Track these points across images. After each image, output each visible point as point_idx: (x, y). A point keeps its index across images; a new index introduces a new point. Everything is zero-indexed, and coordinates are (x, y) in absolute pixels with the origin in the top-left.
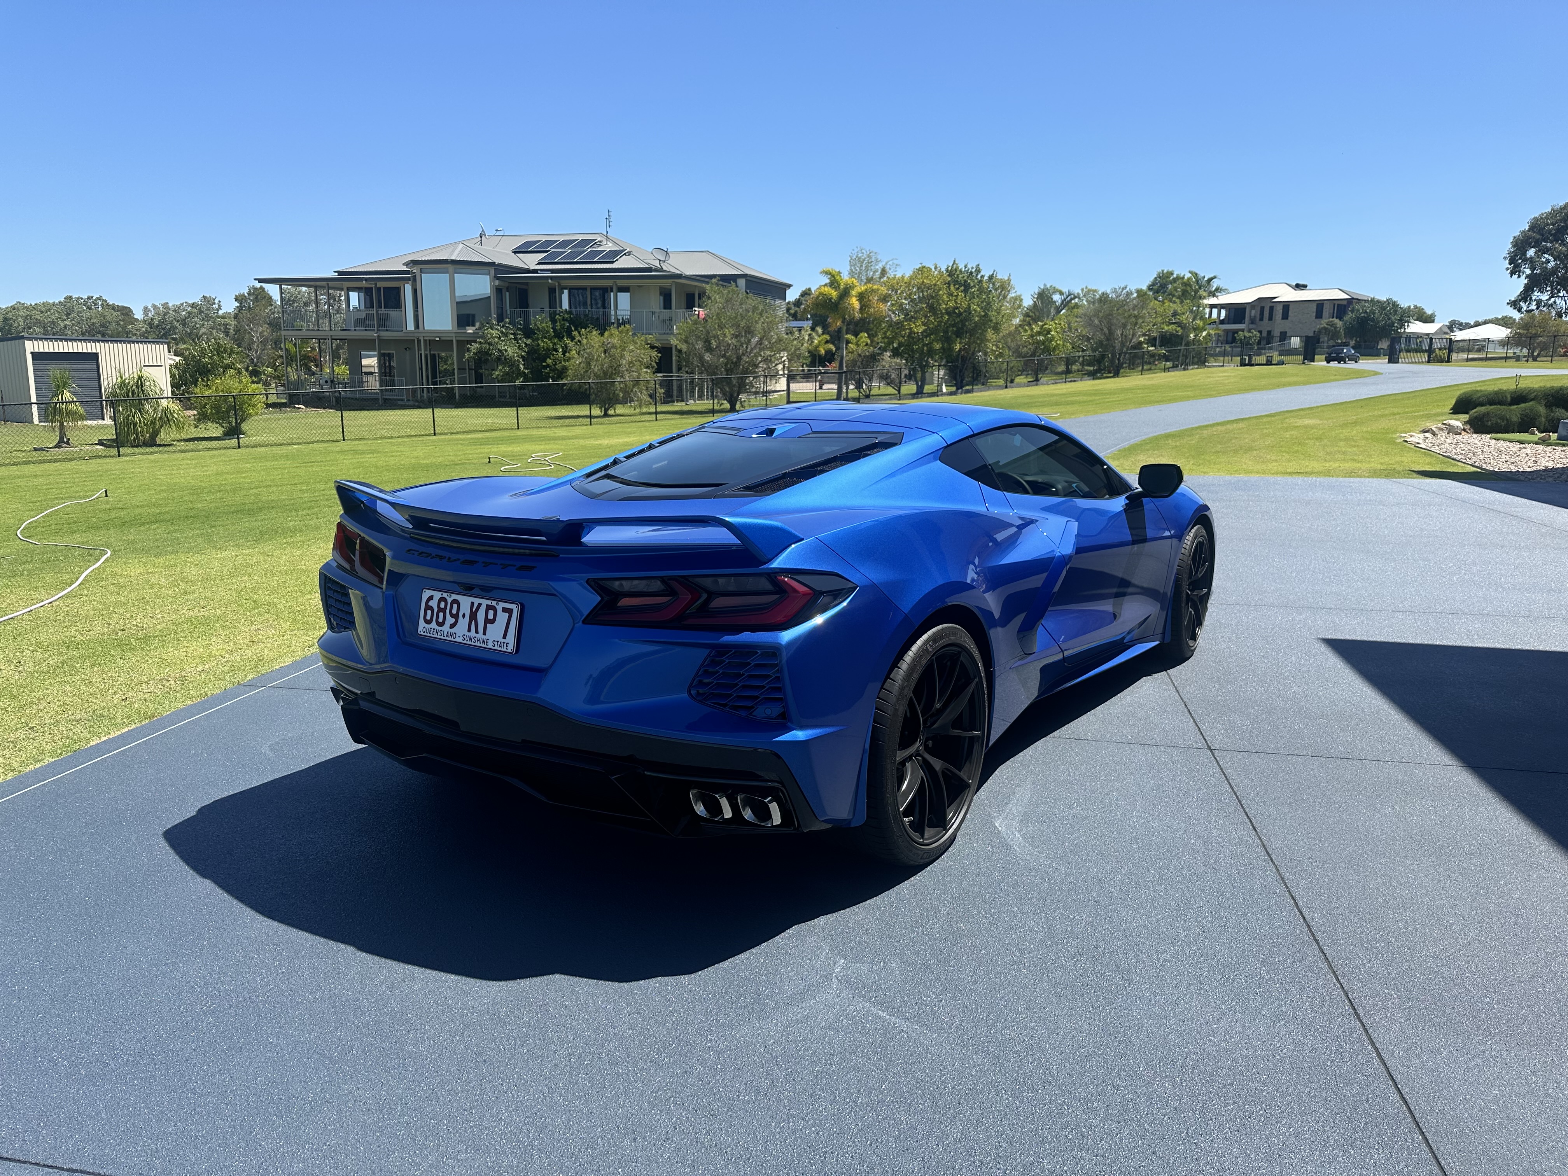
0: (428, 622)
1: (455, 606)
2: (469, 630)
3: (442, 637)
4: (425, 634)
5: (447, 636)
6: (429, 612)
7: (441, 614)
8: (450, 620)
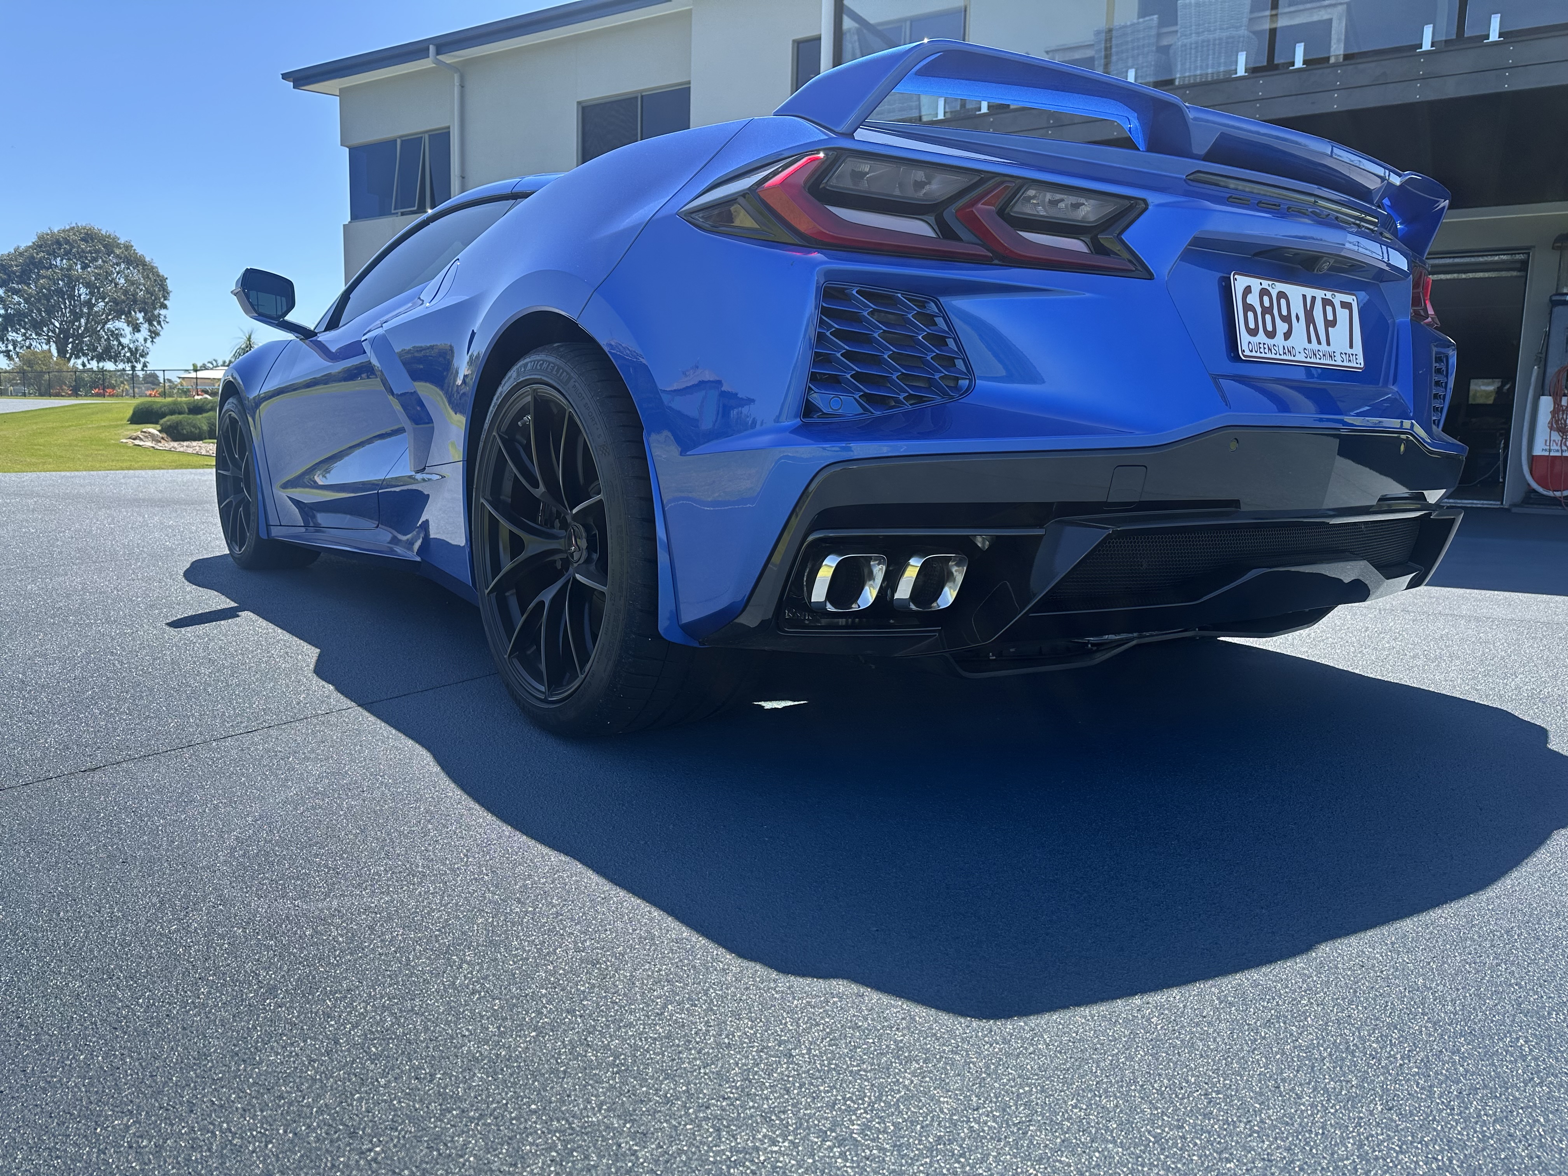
0: (1253, 332)
1: (1283, 302)
2: (1310, 341)
3: (1278, 356)
4: (1254, 354)
5: (1285, 353)
6: (1250, 315)
7: (1268, 317)
8: (1282, 327)
